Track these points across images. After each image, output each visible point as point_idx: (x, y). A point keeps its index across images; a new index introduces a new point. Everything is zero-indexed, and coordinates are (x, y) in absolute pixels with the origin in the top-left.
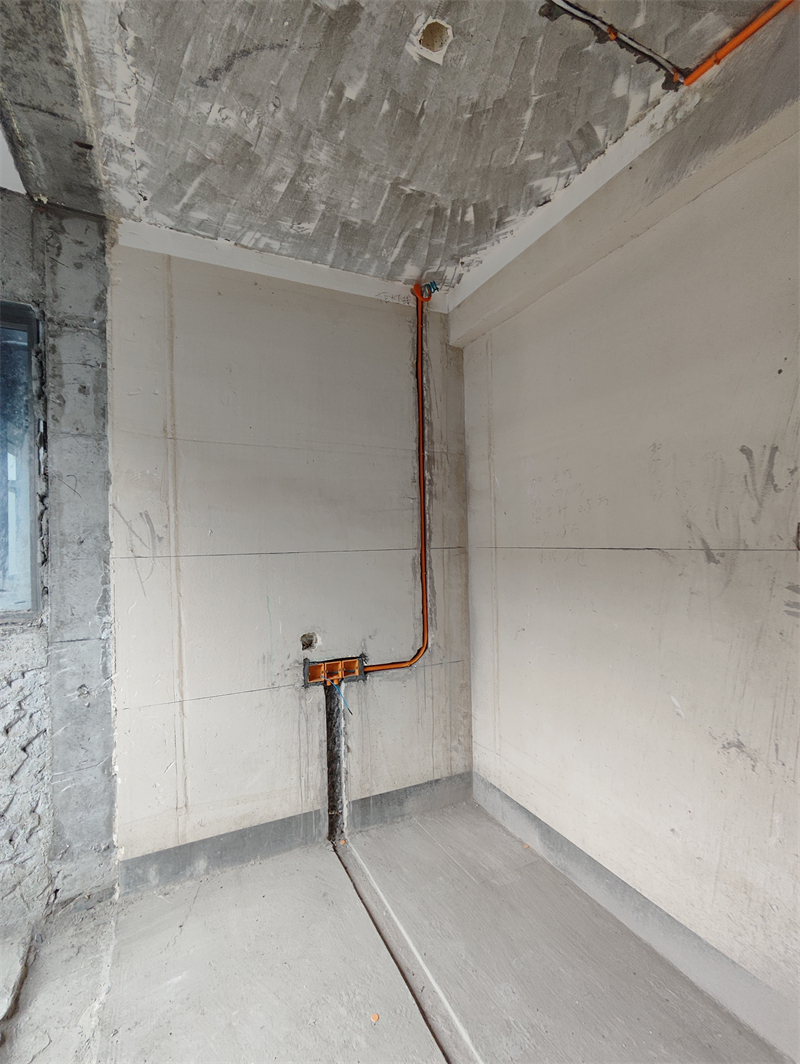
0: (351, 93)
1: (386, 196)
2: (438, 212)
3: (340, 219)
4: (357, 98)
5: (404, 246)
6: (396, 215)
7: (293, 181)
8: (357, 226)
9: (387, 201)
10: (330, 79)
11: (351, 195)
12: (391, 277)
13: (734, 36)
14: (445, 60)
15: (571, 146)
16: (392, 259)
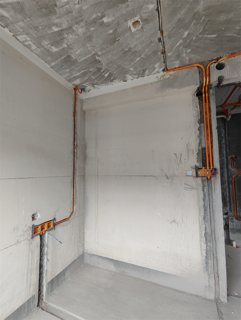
0: (105, 20)
1: (89, 56)
2: (100, 69)
3: (68, 54)
4: (106, 23)
5: (82, 73)
6: (88, 63)
7: (62, 30)
8: (72, 59)
9: (88, 57)
10: (103, 11)
11: (79, 49)
12: (69, 81)
13: (178, 68)
14: (134, 32)
15: (140, 71)
16: (74, 75)
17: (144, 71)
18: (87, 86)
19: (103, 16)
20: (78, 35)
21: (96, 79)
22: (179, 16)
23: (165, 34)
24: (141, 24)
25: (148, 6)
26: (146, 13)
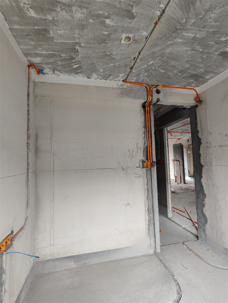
0: (108, 21)
1: (71, 42)
2: (72, 58)
3: (48, 27)
4: (106, 24)
6: (63, 47)
7: (58, 2)
9: (69, 42)
10: (111, 13)
11: (64, 30)
12: (26, 55)
13: (133, 82)
14: (122, 44)
15: (106, 75)
16: (38, 52)
17: (110, 75)
18: (46, 68)
19: (108, 17)
20: (73, 17)
21: (62, 65)
22: (155, 50)
23: (140, 56)
24: (130, 41)
25: (143, 32)
26: (139, 36)
